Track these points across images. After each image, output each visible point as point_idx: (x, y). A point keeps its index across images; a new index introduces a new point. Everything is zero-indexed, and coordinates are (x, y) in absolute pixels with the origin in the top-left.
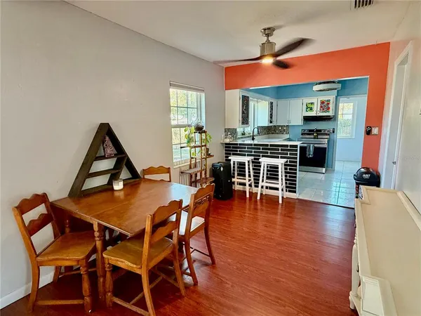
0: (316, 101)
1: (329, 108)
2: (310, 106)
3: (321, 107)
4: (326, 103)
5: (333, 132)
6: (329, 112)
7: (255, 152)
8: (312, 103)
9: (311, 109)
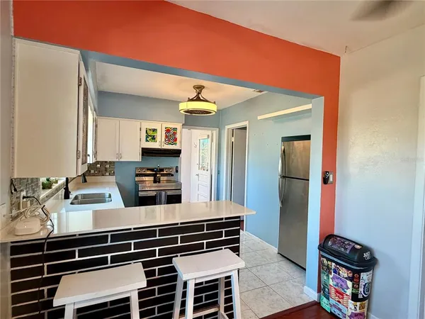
0: (160, 127)
1: (176, 140)
2: (151, 133)
3: (166, 137)
4: (172, 132)
5: (177, 171)
6: (175, 144)
7: (137, 246)
8: (154, 130)
9: (154, 138)
